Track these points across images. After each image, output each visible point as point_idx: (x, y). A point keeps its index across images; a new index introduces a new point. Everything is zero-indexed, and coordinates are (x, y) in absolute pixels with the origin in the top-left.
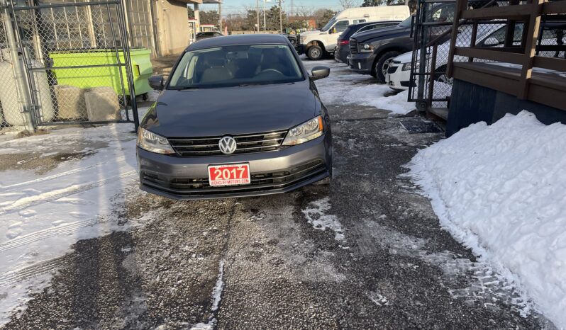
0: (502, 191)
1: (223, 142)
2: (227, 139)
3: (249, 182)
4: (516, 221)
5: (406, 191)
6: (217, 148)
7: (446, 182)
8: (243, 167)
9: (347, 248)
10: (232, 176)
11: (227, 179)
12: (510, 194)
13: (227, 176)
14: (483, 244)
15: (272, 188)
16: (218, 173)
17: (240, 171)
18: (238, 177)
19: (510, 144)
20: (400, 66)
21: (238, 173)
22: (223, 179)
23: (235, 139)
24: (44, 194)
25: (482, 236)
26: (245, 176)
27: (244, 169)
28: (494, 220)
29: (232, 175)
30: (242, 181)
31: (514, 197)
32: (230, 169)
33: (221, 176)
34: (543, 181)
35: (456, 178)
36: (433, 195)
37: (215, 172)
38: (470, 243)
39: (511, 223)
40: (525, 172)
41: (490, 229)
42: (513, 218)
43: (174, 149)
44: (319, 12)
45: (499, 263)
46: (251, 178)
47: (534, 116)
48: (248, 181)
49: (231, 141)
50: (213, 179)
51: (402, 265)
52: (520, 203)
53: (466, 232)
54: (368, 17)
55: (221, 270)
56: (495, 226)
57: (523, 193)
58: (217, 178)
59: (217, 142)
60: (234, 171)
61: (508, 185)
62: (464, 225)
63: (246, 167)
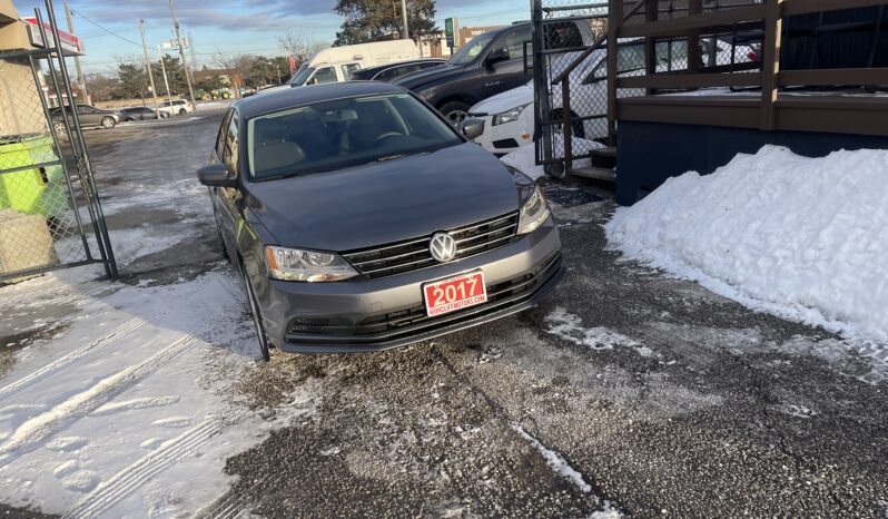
0: (821, 246)
1: (436, 242)
2: (441, 238)
3: (486, 300)
4: (871, 276)
5: (650, 278)
6: (428, 254)
7: (708, 254)
8: (475, 277)
9: (674, 362)
10: (459, 297)
11: (453, 301)
12: (836, 247)
13: (451, 296)
14: (834, 315)
15: (511, 304)
16: (438, 294)
17: (471, 284)
18: (468, 295)
19: (779, 188)
20: (489, 120)
21: (468, 287)
22: (447, 302)
23: (453, 236)
24: (59, 407)
25: (827, 305)
26: (478, 290)
27: (475, 281)
28: (836, 282)
29: (459, 292)
30: (474, 300)
31: (846, 248)
32: (456, 284)
33: (444, 298)
34: (876, 221)
35: (723, 245)
36: (692, 275)
37: (435, 293)
38: (812, 319)
39: (864, 280)
40: (838, 216)
41: (836, 294)
42: (864, 274)
43: (356, 268)
44: (244, 61)
45: (880, 332)
46: (488, 292)
47: (787, 150)
48: (485, 297)
49: (448, 240)
50: (432, 305)
51: (769, 364)
52: (859, 253)
53: (795, 307)
54: (360, 59)
55: (527, 436)
56: (841, 290)
57: (857, 240)
58: (437, 303)
59: (426, 244)
60: (462, 286)
61: (826, 237)
62: (789, 299)
63: (479, 277)
